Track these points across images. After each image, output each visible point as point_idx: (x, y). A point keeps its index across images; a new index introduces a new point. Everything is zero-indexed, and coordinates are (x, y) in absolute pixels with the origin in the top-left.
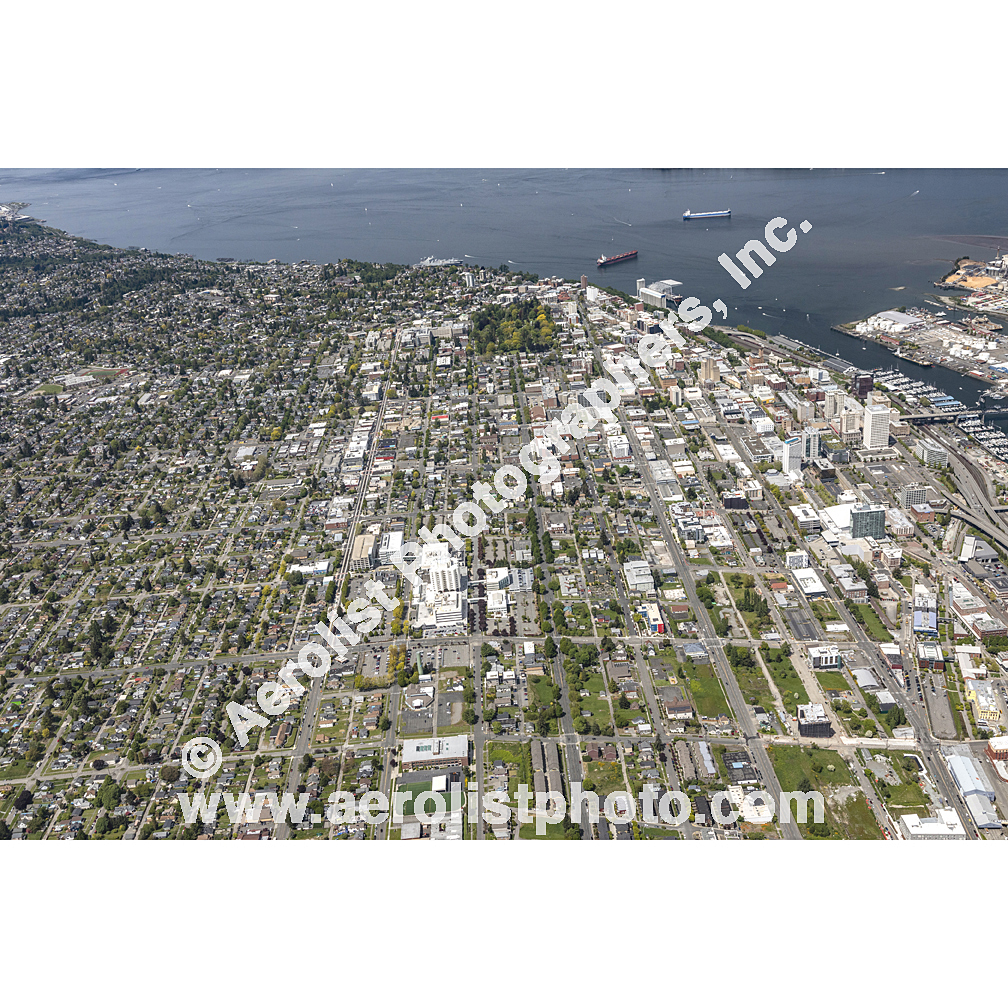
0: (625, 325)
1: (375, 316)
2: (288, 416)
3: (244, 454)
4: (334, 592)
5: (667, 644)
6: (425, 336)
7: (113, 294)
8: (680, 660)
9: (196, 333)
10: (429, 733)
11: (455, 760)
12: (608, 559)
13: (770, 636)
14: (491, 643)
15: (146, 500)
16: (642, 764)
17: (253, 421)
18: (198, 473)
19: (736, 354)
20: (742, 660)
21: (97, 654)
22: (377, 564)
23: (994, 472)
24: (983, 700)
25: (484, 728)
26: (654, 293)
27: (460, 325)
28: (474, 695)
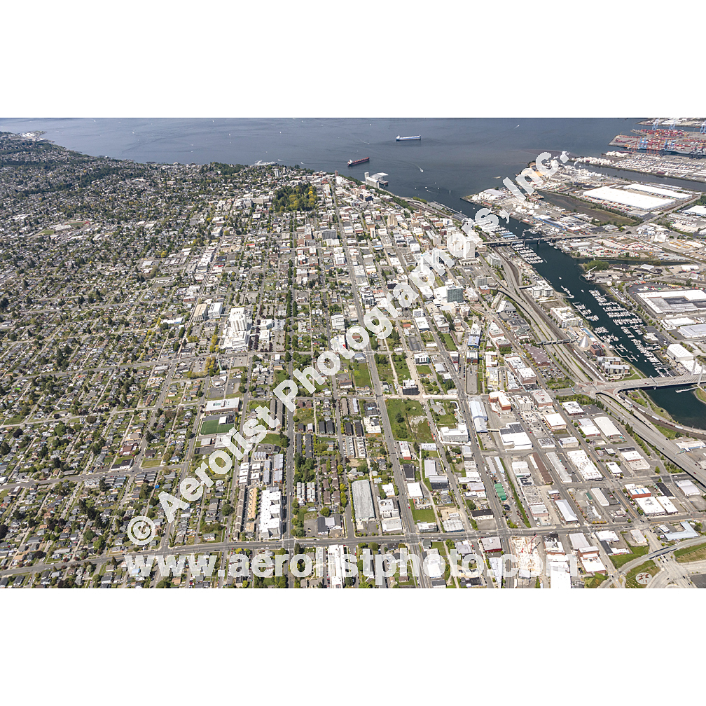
0: (354, 197)
1: (225, 193)
2: (171, 245)
3: (146, 265)
4: (184, 333)
6: (248, 204)
7: (87, 181)
8: (352, 361)
9: (128, 202)
10: (221, 398)
11: (232, 409)
12: (325, 314)
13: (398, 349)
14: (258, 356)
15: (93, 289)
16: (323, 409)
17: (153, 248)
18: (121, 275)
19: (409, 212)
20: (382, 361)
21: (60, 364)
22: (208, 318)
23: (524, 270)
24: (492, 376)
25: (249, 395)
26: (373, 180)
27: (268, 197)
28: (246, 380)
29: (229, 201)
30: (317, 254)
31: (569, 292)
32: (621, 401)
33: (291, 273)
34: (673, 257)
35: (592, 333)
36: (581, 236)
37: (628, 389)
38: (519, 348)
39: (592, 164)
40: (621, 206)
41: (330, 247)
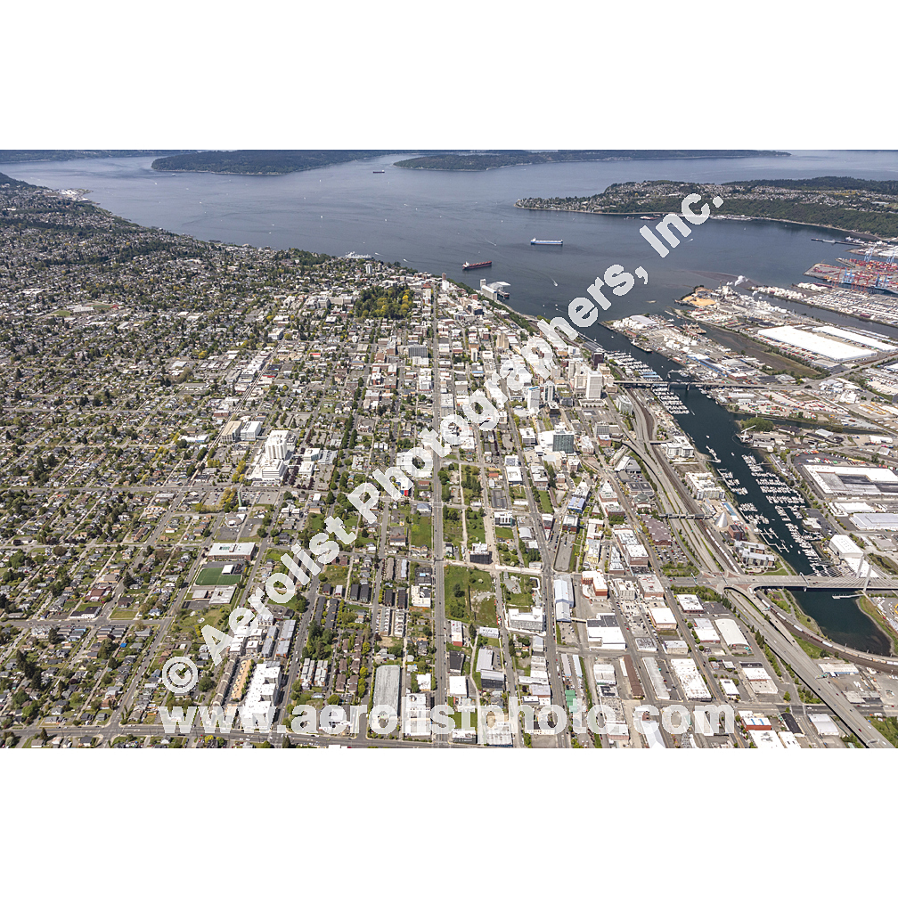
0: (460, 308)
1: (297, 287)
2: (214, 345)
3: (177, 366)
4: (205, 454)
5: (407, 503)
6: (323, 302)
8: (412, 512)
10: (234, 540)
11: (243, 557)
12: (390, 450)
13: (476, 504)
14: (292, 493)
15: (103, 389)
16: (362, 569)
17: (191, 346)
18: (142, 374)
19: (527, 333)
20: (452, 516)
21: (37, 478)
22: (239, 440)
23: (662, 420)
24: (591, 551)
25: (269, 541)
26: (490, 289)
27: (350, 298)
28: (270, 521)
29: (301, 297)
30: (397, 374)
31: (715, 455)
32: (756, 601)
33: (359, 395)
34: (860, 424)
35: (735, 510)
36: (744, 384)
37: (769, 587)
38: (635, 519)
39: (777, 297)
40: (805, 353)
41: (416, 366)
